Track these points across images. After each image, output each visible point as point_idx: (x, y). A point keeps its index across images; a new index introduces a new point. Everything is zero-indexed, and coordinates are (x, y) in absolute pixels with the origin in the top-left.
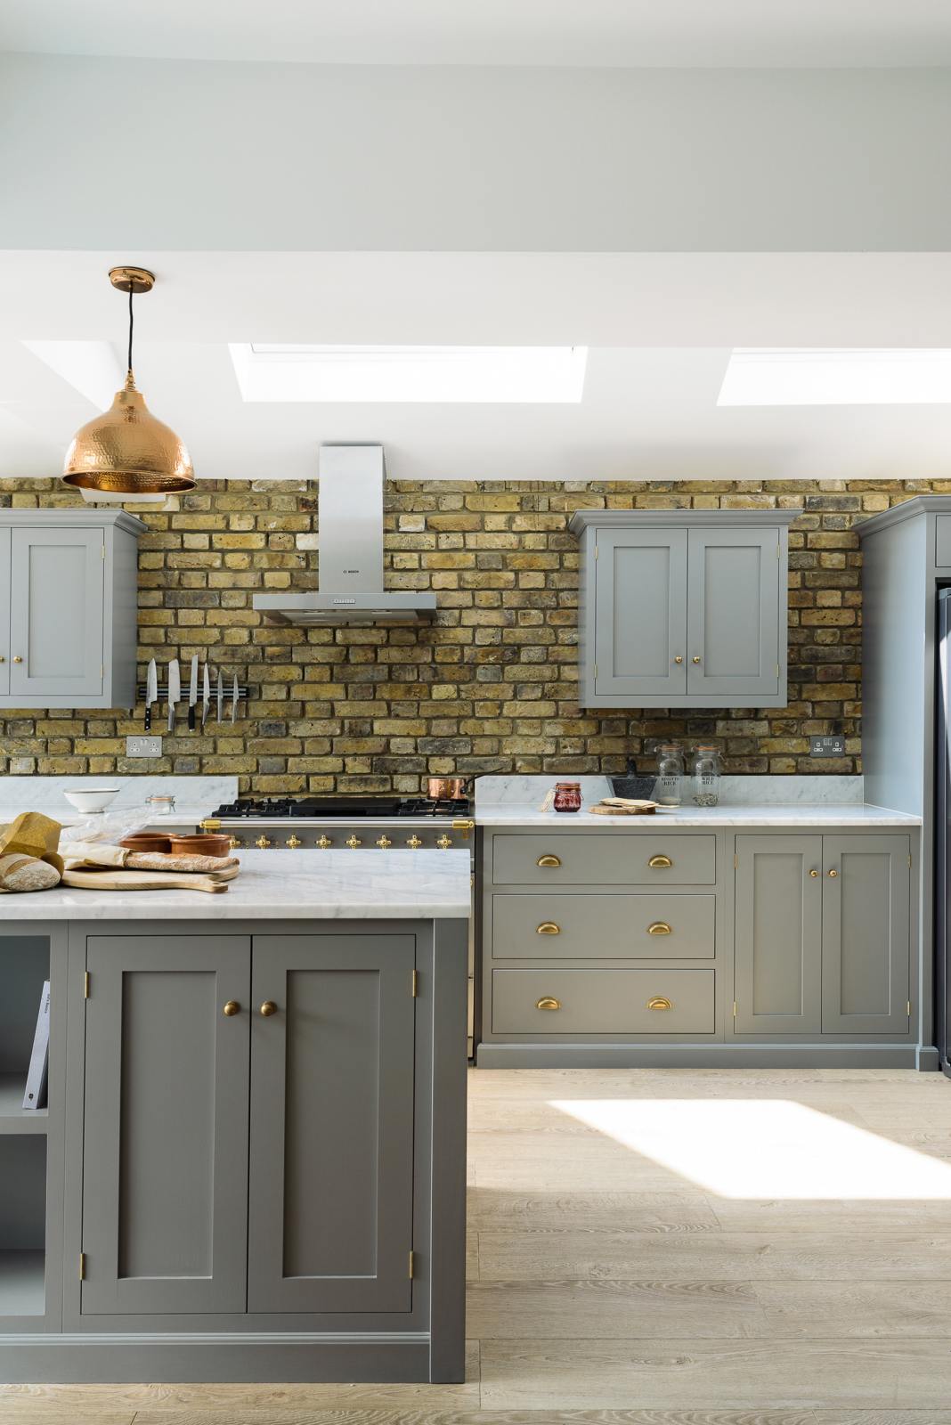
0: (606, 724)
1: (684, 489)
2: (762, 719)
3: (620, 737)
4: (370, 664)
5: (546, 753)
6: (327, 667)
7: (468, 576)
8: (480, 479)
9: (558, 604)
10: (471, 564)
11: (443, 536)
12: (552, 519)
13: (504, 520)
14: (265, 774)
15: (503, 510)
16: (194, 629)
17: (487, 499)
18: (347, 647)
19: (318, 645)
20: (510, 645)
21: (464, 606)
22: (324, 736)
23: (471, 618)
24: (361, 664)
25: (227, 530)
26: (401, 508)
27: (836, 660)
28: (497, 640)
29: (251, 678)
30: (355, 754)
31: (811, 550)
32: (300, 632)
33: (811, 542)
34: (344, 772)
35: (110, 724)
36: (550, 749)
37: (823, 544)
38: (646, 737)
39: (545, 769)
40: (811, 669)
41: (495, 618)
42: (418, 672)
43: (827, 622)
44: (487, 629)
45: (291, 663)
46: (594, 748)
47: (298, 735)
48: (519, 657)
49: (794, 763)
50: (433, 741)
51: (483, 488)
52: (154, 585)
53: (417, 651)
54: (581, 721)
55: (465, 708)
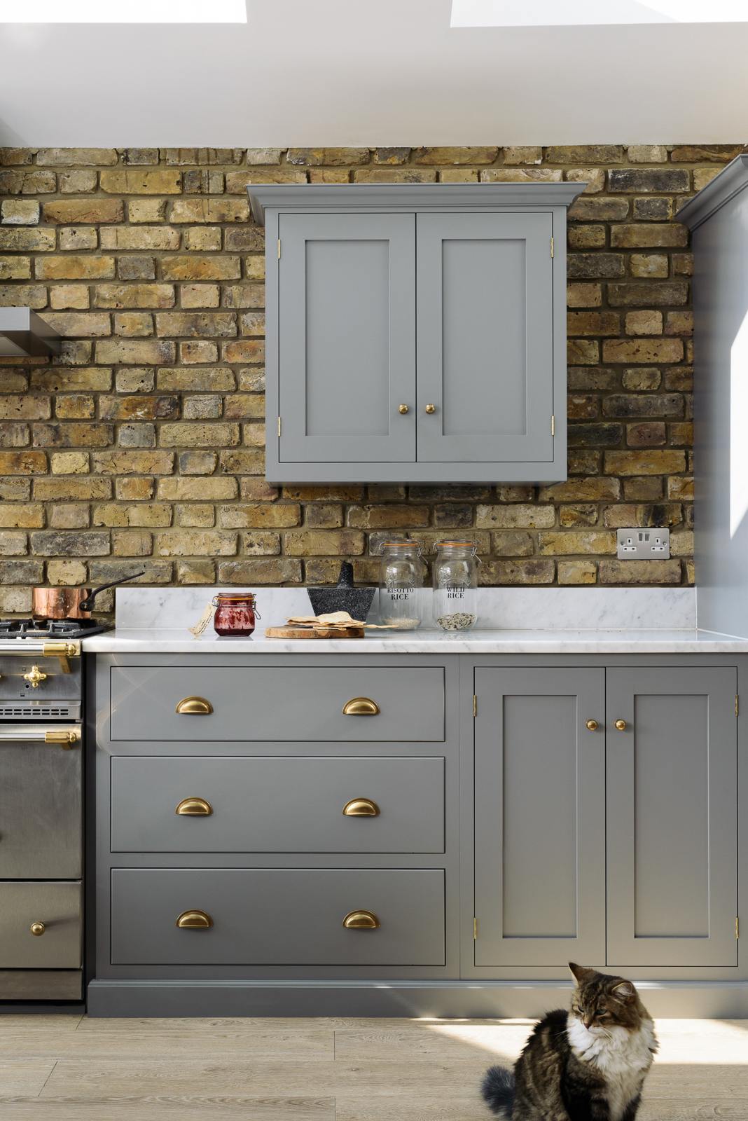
0: (313, 511)
1: (426, 159)
2: (544, 504)
3: (333, 529)
5: (222, 553)
7: (104, 290)
8: (121, 146)
9: (239, 332)
10: (107, 273)
11: (67, 230)
12: (228, 204)
13: (157, 207)
15: (156, 192)
17: (132, 175)
20: (167, 392)
21: (99, 335)
23: (110, 352)
26: (5, 189)
27: (656, 414)
28: (147, 386)
31: (616, 250)
33: (616, 238)
36: (228, 549)
37: (635, 240)
38: (372, 529)
39: (220, 577)
40: (618, 428)
41: (145, 352)
42: (31, 433)
43: (641, 358)
44: (134, 370)
46: (294, 547)
48: (181, 411)
49: (593, 569)
50: (54, 536)
51: (126, 159)
53: (29, 402)
54: (275, 507)
55: (102, 487)
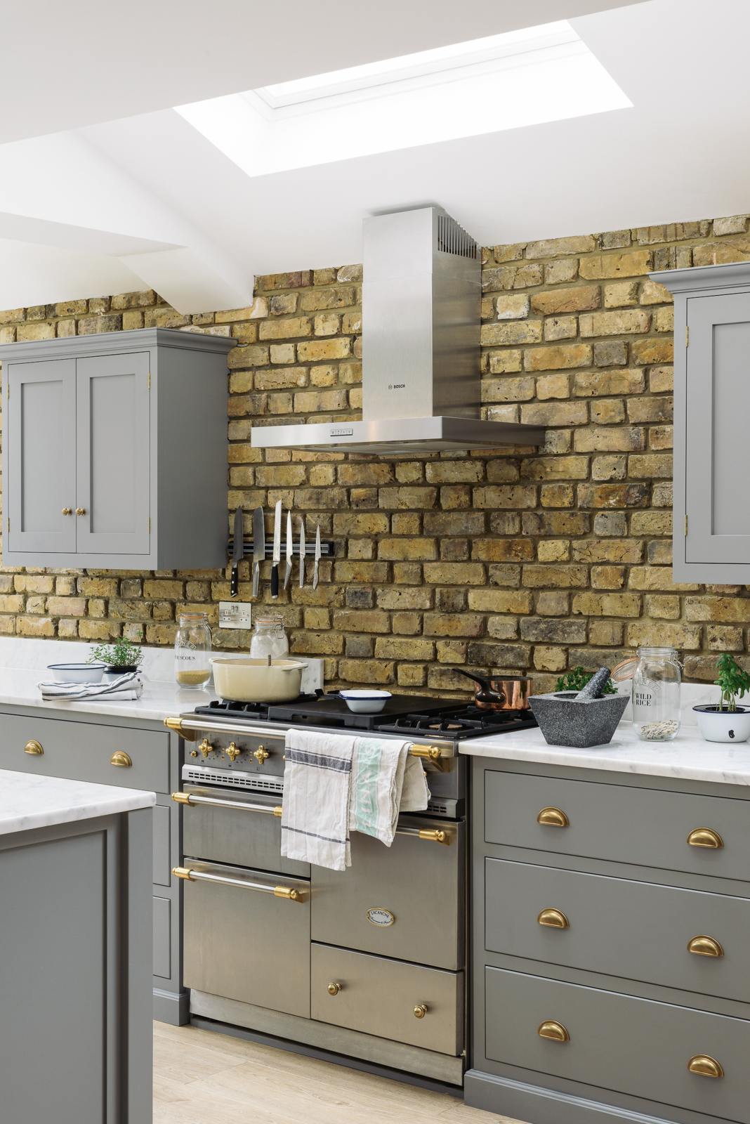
4: (464, 510)
6: (416, 515)
7: (581, 378)
8: (597, 231)
10: (585, 361)
11: (550, 321)
13: (629, 290)
14: (353, 658)
15: (628, 275)
16: (281, 467)
17: (607, 259)
18: (438, 486)
19: (406, 485)
20: (636, 479)
21: (577, 423)
22: (414, 610)
23: (586, 440)
24: (454, 510)
25: (312, 337)
26: (500, 286)
28: (620, 473)
29: (337, 531)
30: (447, 637)
32: (386, 468)
34: (435, 660)
35: (205, 586)
36: (691, 643)
41: (617, 439)
42: (521, 521)
44: (607, 457)
45: (378, 510)
47: (385, 607)
48: (650, 499)
50: (538, 622)
51: (602, 244)
52: (243, 413)
53: (519, 491)
54: (738, 600)
55: (579, 576)
